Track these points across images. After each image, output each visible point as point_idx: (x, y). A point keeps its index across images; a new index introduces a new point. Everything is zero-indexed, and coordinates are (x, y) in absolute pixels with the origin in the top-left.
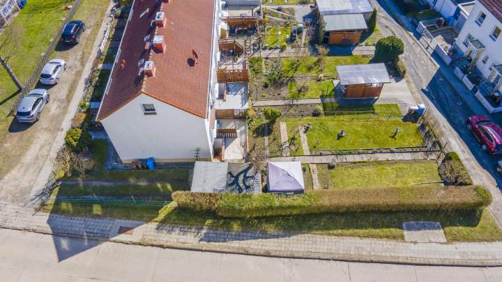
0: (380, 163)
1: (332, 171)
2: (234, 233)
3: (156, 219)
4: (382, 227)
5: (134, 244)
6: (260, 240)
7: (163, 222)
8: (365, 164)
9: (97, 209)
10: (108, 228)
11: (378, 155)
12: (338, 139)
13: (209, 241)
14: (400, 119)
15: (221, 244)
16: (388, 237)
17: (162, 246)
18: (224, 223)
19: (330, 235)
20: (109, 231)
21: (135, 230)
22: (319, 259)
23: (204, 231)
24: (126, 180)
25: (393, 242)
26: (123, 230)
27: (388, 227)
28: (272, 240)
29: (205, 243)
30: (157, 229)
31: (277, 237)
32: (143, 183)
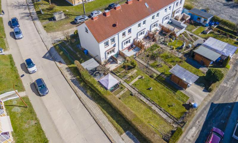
1: (130, 96)
2: (80, 85)
3: (69, 66)
4: (119, 124)
5: (58, 67)
6: (83, 93)
7: (69, 68)
8: (144, 104)
9: (61, 53)
10: (58, 59)
12: (147, 89)
13: (72, 81)
15: (74, 85)
16: (117, 129)
17: (62, 73)
18: (81, 81)
19: (101, 110)
20: (58, 60)
21: (62, 64)
22: (90, 113)
23: (74, 78)
24: (77, 52)
25: (116, 132)
26: (60, 62)
27: (121, 126)
28: (86, 96)
29: (71, 81)
30: (66, 68)
31: (88, 96)
32: (79, 56)
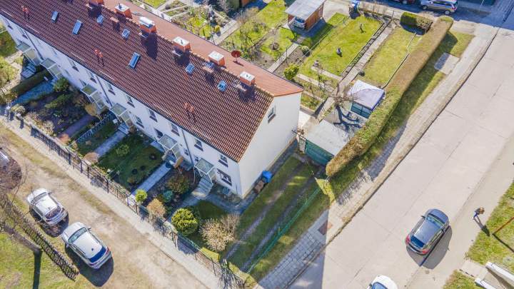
0: (379, 50)
1: (366, 75)
2: (381, 156)
3: (331, 200)
4: (432, 78)
5: (343, 228)
6: (397, 144)
7: (337, 196)
8: (374, 57)
9: (285, 240)
10: (313, 241)
11: (371, 47)
13: (377, 175)
14: (350, 19)
15: (384, 169)
16: (439, 80)
17: (360, 209)
18: (369, 157)
19: (418, 106)
20: (316, 241)
21: (329, 221)
22: (433, 122)
23: (366, 174)
24: (263, 206)
25: (444, 81)
26: (323, 230)
27: (433, 75)
28: (401, 138)
29: (376, 179)
30: (340, 204)
31: (401, 134)
32: (279, 194)
